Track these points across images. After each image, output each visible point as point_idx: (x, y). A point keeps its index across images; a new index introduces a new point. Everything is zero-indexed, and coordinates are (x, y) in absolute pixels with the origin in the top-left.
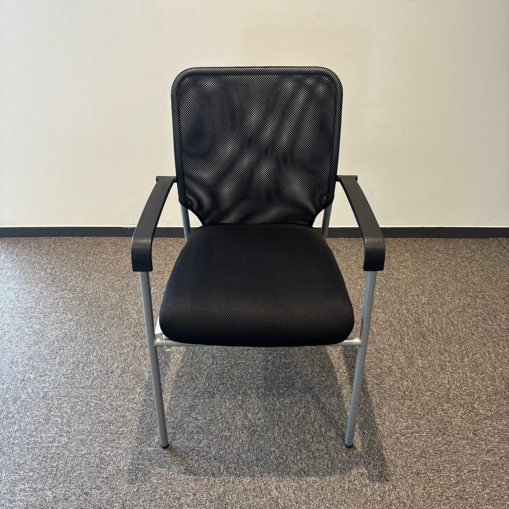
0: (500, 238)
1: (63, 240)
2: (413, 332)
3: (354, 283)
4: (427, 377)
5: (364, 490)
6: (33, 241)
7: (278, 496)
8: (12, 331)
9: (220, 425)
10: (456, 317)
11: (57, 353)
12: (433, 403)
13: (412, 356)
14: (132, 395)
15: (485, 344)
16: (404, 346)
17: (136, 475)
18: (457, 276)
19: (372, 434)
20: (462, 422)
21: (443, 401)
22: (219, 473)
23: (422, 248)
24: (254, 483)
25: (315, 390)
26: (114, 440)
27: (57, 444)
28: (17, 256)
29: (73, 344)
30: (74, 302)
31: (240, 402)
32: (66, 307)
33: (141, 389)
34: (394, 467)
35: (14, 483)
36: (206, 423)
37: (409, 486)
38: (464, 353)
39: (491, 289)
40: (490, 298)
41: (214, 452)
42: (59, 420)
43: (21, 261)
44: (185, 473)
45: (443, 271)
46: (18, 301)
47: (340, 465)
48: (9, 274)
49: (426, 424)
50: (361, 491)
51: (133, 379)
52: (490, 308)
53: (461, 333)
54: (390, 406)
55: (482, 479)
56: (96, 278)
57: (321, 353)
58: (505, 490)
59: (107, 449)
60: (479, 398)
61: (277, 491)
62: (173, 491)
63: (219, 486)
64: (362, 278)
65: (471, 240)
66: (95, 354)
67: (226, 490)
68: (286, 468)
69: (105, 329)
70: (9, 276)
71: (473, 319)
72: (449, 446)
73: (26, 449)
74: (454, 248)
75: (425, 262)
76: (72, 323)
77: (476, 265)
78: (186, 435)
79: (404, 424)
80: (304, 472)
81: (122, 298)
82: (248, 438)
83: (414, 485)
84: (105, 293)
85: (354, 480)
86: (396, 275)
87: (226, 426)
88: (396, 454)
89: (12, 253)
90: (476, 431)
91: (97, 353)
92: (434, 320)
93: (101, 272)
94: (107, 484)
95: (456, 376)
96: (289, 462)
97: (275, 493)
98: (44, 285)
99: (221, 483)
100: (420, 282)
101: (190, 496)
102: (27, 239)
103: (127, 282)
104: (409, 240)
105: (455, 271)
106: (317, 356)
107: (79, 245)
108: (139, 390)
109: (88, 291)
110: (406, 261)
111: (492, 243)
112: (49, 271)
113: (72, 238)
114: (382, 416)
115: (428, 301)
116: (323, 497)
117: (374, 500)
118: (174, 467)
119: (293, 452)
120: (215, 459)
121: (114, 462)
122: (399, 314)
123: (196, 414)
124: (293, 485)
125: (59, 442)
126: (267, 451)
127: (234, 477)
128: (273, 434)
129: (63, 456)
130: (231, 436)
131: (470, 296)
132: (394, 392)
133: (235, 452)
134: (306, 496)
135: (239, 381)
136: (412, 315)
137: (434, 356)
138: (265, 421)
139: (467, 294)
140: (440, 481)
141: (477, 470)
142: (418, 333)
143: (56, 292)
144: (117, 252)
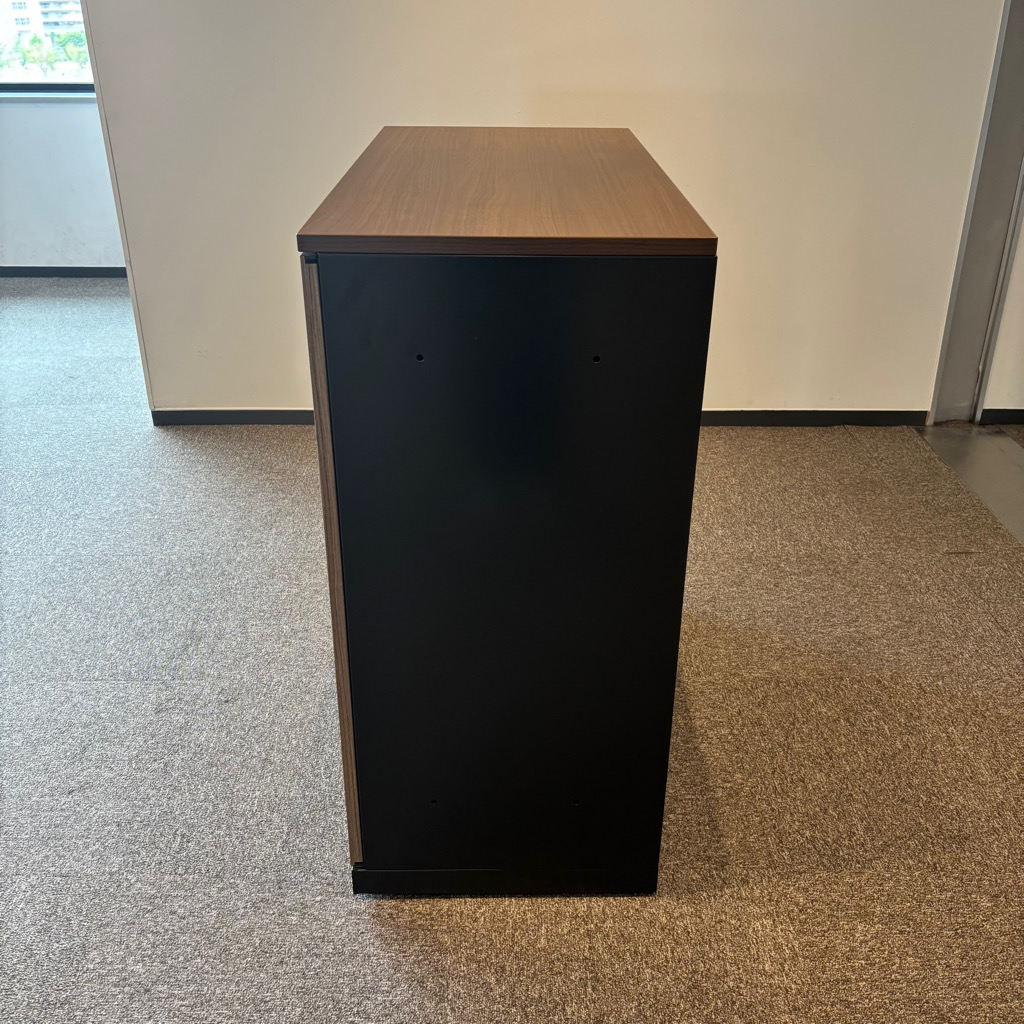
0: (847, 426)
2: (716, 508)
6: (217, 429)
29: (291, 518)
48: (193, 459)
60: (787, 559)
65: (808, 428)
75: (742, 448)
92: (744, 498)
95: (762, 543)
102: (210, 427)
104: (725, 428)
107: (281, 433)
143: (260, 474)
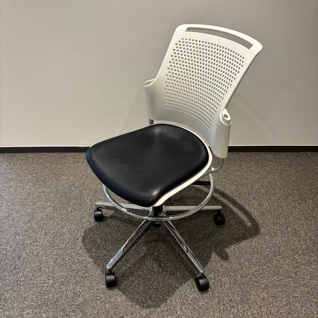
1: (41, 155)
3: (221, 181)
4: (266, 240)
5: (232, 310)
7: (181, 314)
8: (14, 213)
9: (145, 271)
10: (282, 202)
11: (43, 227)
12: (271, 256)
13: (257, 227)
14: (90, 253)
15: (300, 219)
16: (252, 220)
17: (96, 303)
18: (282, 176)
19: (235, 275)
20: (288, 267)
21: (277, 255)
22: (146, 301)
23: (261, 158)
24: (167, 306)
25: (201, 249)
26: (81, 281)
27: (47, 285)
28: (14, 165)
30: (51, 195)
31: (156, 257)
32: (47, 198)
33: (95, 249)
34: (249, 295)
35: (23, 309)
36: (136, 270)
37: (259, 307)
38: (288, 225)
39: (303, 184)
40: (302, 190)
41: (142, 288)
42: (47, 269)
43: (16, 169)
44: (125, 301)
45: (274, 173)
46: (16, 194)
47: (217, 295)
49: (267, 269)
50: (231, 310)
51: (90, 243)
52: (302, 196)
53: (285, 212)
54: (245, 258)
55: (301, 301)
56: (63, 179)
57: (203, 225)
58: (315, 308)
59: (77, 287)
61: (181, 311)
62: (119, 313)
63: (146, 308)
64: (226, 178)
66: (66, 228)
67: (150, 311)
68: (185, 297)
69: (71, 211)
70: (9, 179)
71: (293, 203)
72: (281, 282)
73: (28, 288)
74: (280, 159)
76: (51, 208)
77: (293, 169)
78: (125, 278)
79: (254, 269)
80: (197, 299)
81: (81, 191)
82: (162, 279)
83: (261, 306)
84: (69, 189)
85: (226, 304)
86: (246, 176)
87: (148, 272)
88: (250, 288)
89: (10, 163)
90: (296, 272)
91: (68, 227)
93: (66, 175)
94: (79, 309)
96: (187, 293)
97: (180, 312)
98: (31, 184)
99: (148, 307)
100: (260, 180)
101: (129, 315)
103: (83, 181)
105: (281, 173)
106: (201, 227)
108: (94, 250)
109: (59, 187)
110: (251, 167)
111: (302, 155)
112: (34, 175)
113: (47, 153)
114: (241, 264)
115: (265, 192)
116: (208, 314)
117: (238, 316)
118: (119, 298)
119: (189, 287)
120: (142, 292)
121: (83, 295)
122: (249, 201)
123: (130, 264)
124: (190, 308)
125: (48, 283)
126: (174, 287)
127: (155, 303)
128: (177, 277)
129: (51, 292)
130: (151, 277)
131: (290, 189)
132: (247, 249)
133: (155, 288)
134: (198, 314)
135: (154, 243)
136: (256, 201)
137: (270, 227)
138: (171, 268)
139: (288, 187)
140: (276, 303)
141: (298, 296)
142: (260, 212)
144: (76, 162)
